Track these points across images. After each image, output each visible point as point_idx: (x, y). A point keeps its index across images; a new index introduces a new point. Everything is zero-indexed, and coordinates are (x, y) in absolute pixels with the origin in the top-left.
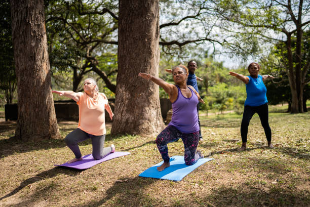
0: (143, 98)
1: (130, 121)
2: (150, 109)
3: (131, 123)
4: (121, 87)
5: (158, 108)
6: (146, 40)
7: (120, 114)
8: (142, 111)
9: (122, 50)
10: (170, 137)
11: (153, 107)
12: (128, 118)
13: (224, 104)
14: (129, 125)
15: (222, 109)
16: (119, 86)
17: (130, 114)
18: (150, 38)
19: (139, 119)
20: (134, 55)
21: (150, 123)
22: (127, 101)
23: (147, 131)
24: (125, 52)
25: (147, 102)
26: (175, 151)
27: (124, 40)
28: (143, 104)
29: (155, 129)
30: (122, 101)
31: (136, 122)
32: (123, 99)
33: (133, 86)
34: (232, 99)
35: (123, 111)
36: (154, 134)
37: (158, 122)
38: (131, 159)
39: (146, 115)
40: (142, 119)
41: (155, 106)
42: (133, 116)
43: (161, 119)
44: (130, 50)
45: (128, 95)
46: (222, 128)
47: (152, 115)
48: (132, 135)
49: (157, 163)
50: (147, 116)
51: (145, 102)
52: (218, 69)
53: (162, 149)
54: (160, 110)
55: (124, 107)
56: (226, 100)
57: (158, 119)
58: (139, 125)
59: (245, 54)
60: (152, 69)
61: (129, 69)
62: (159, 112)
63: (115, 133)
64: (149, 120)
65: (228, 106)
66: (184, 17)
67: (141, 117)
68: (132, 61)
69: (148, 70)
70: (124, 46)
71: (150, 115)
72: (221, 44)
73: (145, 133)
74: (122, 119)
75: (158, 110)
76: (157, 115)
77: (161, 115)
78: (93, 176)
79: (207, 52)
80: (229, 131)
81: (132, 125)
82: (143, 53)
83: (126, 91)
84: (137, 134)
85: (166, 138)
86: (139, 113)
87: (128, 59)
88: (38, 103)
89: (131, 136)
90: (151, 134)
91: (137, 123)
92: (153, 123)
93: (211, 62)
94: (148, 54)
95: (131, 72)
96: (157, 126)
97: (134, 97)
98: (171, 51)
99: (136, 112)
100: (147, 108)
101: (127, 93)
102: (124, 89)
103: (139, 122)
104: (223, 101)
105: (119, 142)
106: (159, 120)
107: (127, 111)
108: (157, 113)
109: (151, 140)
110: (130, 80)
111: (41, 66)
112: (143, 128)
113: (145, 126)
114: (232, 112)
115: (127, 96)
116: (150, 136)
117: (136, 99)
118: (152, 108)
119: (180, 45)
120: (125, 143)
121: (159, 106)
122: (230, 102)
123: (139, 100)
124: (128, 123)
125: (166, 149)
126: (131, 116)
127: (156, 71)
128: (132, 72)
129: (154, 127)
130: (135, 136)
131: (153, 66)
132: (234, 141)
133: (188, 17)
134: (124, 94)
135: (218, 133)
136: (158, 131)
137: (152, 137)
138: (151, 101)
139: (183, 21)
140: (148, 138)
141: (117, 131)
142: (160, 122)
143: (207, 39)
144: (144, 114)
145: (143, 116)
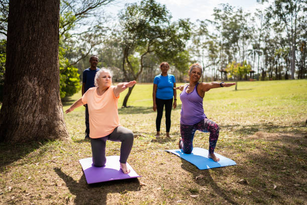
0: (54, 95)
1: (44, 123)
2: (60, 108)
3: (45, 125)
7: (31, 115)
8: (55, 111)
11: (61, 105)
12: (41, 120)
14: (42, 128)
17: (44, 114)
19: (53, 120)
20: (47, 42)
21: (63, 125)
22: (41, 98)
23: (65, 133)
25: (57, 100)
28: (55, 102)
30: (34, 98)
32: (36, 95)
33: (47, 79)
35: (35, 110)
39: (59, 115)
40: (56, 119)
42: (47, 116)
44: (43, 34)
45: (42, 90)
55: (37, 105)
61: (41, 58)
64: (62, 121)
67: (55, 117)
68: (45, 48)
71: (62, 115)
73: (64, 136)
74: (34, 120)
81: (47, 128)
83: (39, 86)
86: (52, 113)
97: (48, 93)
99: (49, 112)
100: (58, 107)
101: (41, 88)
102: (36, 82)
103: (54, 124)
107: (41, 111)
110: (43, 73)
112: (60, 131)
113: (61, 127)
115: (41, 92)
117: (50, 96)
123: (52, 97)
124: (41, 126)
126: (45, 117)
128: (46, 63)
134: (37, 90)
144: (56, 114)
145: (56, 116)
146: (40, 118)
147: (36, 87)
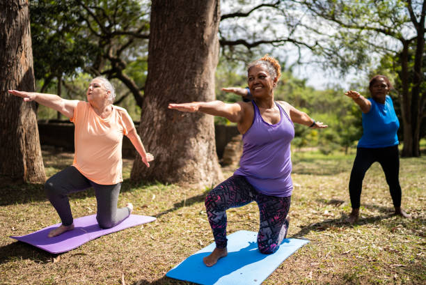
0: (186, 122)
1: (164, 159)
2: (197, 141)
3: (165, 163)
4: (151, 103)
5: (211, 139)
6: (197, 25)
8: (185, 144)
9: (156, 40)
10: (233, 197)
11: (202, 138)
12: (160, 154)
13: (305, 139)
14: (161, 166)
15: (301, 145)
16: (147, 99)
17: (164, 147)
18: (204, 22)
19: (178, 157)
20: (175, 49)
21: (196, 165)
22: (159, 126)
23: (191, 177)
24: (160, 42)
25: (193, 129)
26: (236, 218)
27: (160, 22)
28: (186, 131)
29: (203, 175)
30: (151, 125)
31: (172, 161)
32: (154, 122)
34: (315, 132)
35: (152, 141)
36: (201, 184)
37: (210, 163)
38: (156, 234)
39: (191, 150)
40: (184, 157)
41: (206, 136)
42: (169, 151)
43: (215, 158)
44: (169, 39)
45: (162, 115)
46: (307, 176)
47: (201, 152)
48: (165, 184)
49: (203, 246)
50: (192, 152)
51: (189, 128)
52: (299, 88)
53: (216, 219)
54: (213, 143)
55: (154, 134)
56: (308, 133)
57: (210, 158)
58: (178, 167)
59: (345, 66)
60: (204, 74)
61: (165, 72)
62: (211, 147)
63: (137, 179)
64: (195, 159)
65: (310, 140)
66: (256, 5)
67: (183, 153)
68: (172, 58)
69: (198, 75)
70: (159, 33)
71: (198, 152)
72: (310, 48)
73: (187, 181)
75: (210, 144)
76: (209, 152)
77: (215, 152)
78: (76, 267)
79: (284, 64)
80: (321, 182)
81: (167, 166)
82: (191, 46)
83: (158, 109)
84: (174, 182)
85: (227, 197)
86: (177, 147)
87: (166, 54)
88: (6, 121)
89: (162, 186)
90: (198, 182)
91: (175, 163)
92: (202, 164)
93: (289, 78)
94: (198, 49)
95: (168, 77)
96: (208, 169)
97: (172, 119)
98: (234, 56)
99: (173, 145)
100: (193, 140)
101: (161, 112)
102: (155, 104)
103: (178, 162)
104: (303, 134)
105: (142, 194)
106: (212, 160)
107: (159, 143)
108: (209, 148)
109: (196, 194)
110: (166, 91)
111: (16, 59)
112: (184, 173)
113: (188, 168)
114: (316, 150)
115: (160, 117)
116: (195, 186)
117: (175, 123)
118: (201, 140)
119: (249, 46)
120: (151, 196)
121: (213, 137)
122: (313, 135)
123: (180, 125)
124: (160, 163)
125: (224, 220)
126: (165, 151)
127: (210, 78)
128: (171, 77)
129: (202, 171)
130: (170, 184)
131: (206, 69)
132: (336, 203)
133: (263, 5)
134: (155, 114)
135: (303, 184)
136: (209, 178)
137: (197, 189)
138: (200, 128)
139: (255, 11)
140: (192, 189)
141: (141, 175)
142: (213, 163)
143: (289, 40)
144: (186, 149)
145: (185, 151)
146: (158, 152)
147: (155, 111)
